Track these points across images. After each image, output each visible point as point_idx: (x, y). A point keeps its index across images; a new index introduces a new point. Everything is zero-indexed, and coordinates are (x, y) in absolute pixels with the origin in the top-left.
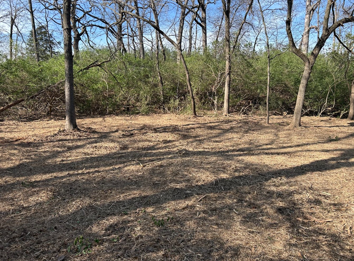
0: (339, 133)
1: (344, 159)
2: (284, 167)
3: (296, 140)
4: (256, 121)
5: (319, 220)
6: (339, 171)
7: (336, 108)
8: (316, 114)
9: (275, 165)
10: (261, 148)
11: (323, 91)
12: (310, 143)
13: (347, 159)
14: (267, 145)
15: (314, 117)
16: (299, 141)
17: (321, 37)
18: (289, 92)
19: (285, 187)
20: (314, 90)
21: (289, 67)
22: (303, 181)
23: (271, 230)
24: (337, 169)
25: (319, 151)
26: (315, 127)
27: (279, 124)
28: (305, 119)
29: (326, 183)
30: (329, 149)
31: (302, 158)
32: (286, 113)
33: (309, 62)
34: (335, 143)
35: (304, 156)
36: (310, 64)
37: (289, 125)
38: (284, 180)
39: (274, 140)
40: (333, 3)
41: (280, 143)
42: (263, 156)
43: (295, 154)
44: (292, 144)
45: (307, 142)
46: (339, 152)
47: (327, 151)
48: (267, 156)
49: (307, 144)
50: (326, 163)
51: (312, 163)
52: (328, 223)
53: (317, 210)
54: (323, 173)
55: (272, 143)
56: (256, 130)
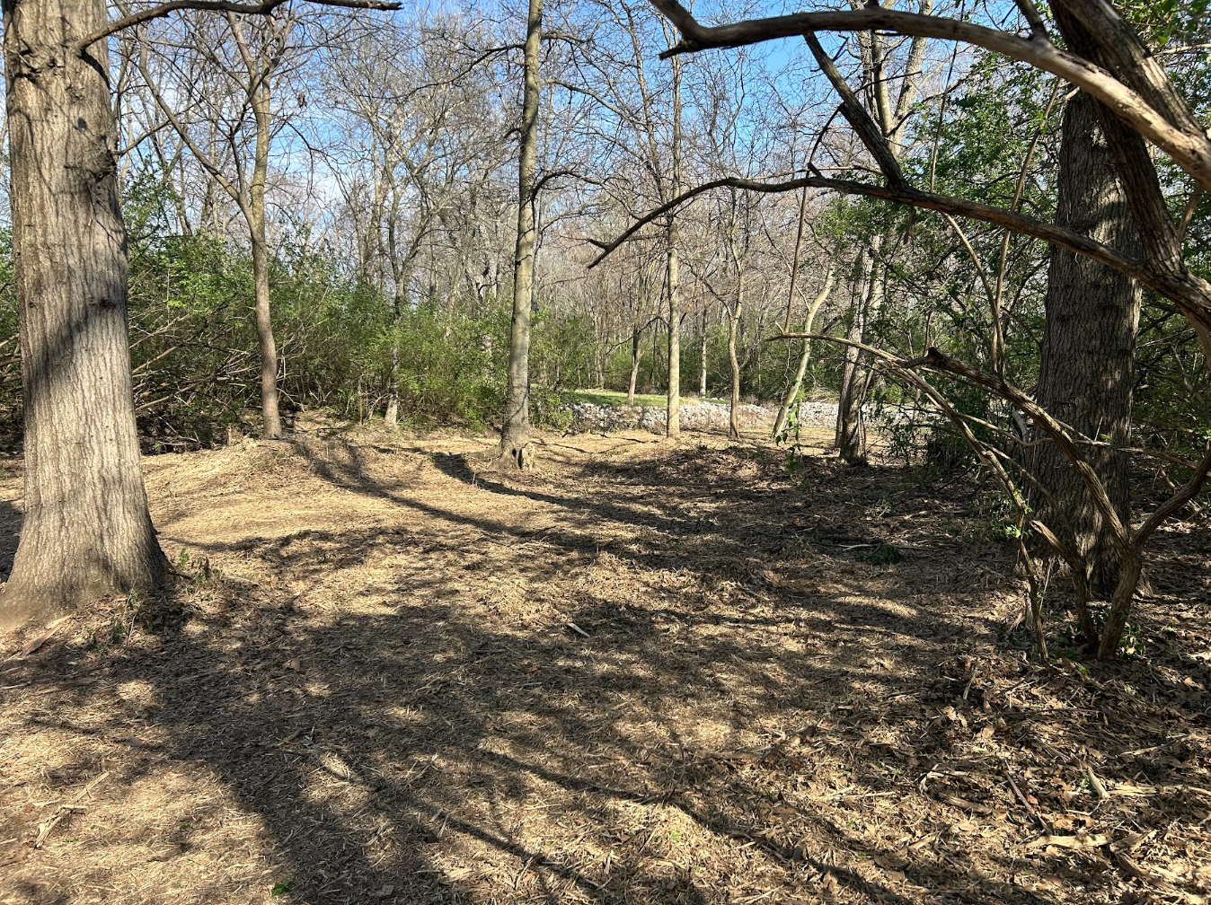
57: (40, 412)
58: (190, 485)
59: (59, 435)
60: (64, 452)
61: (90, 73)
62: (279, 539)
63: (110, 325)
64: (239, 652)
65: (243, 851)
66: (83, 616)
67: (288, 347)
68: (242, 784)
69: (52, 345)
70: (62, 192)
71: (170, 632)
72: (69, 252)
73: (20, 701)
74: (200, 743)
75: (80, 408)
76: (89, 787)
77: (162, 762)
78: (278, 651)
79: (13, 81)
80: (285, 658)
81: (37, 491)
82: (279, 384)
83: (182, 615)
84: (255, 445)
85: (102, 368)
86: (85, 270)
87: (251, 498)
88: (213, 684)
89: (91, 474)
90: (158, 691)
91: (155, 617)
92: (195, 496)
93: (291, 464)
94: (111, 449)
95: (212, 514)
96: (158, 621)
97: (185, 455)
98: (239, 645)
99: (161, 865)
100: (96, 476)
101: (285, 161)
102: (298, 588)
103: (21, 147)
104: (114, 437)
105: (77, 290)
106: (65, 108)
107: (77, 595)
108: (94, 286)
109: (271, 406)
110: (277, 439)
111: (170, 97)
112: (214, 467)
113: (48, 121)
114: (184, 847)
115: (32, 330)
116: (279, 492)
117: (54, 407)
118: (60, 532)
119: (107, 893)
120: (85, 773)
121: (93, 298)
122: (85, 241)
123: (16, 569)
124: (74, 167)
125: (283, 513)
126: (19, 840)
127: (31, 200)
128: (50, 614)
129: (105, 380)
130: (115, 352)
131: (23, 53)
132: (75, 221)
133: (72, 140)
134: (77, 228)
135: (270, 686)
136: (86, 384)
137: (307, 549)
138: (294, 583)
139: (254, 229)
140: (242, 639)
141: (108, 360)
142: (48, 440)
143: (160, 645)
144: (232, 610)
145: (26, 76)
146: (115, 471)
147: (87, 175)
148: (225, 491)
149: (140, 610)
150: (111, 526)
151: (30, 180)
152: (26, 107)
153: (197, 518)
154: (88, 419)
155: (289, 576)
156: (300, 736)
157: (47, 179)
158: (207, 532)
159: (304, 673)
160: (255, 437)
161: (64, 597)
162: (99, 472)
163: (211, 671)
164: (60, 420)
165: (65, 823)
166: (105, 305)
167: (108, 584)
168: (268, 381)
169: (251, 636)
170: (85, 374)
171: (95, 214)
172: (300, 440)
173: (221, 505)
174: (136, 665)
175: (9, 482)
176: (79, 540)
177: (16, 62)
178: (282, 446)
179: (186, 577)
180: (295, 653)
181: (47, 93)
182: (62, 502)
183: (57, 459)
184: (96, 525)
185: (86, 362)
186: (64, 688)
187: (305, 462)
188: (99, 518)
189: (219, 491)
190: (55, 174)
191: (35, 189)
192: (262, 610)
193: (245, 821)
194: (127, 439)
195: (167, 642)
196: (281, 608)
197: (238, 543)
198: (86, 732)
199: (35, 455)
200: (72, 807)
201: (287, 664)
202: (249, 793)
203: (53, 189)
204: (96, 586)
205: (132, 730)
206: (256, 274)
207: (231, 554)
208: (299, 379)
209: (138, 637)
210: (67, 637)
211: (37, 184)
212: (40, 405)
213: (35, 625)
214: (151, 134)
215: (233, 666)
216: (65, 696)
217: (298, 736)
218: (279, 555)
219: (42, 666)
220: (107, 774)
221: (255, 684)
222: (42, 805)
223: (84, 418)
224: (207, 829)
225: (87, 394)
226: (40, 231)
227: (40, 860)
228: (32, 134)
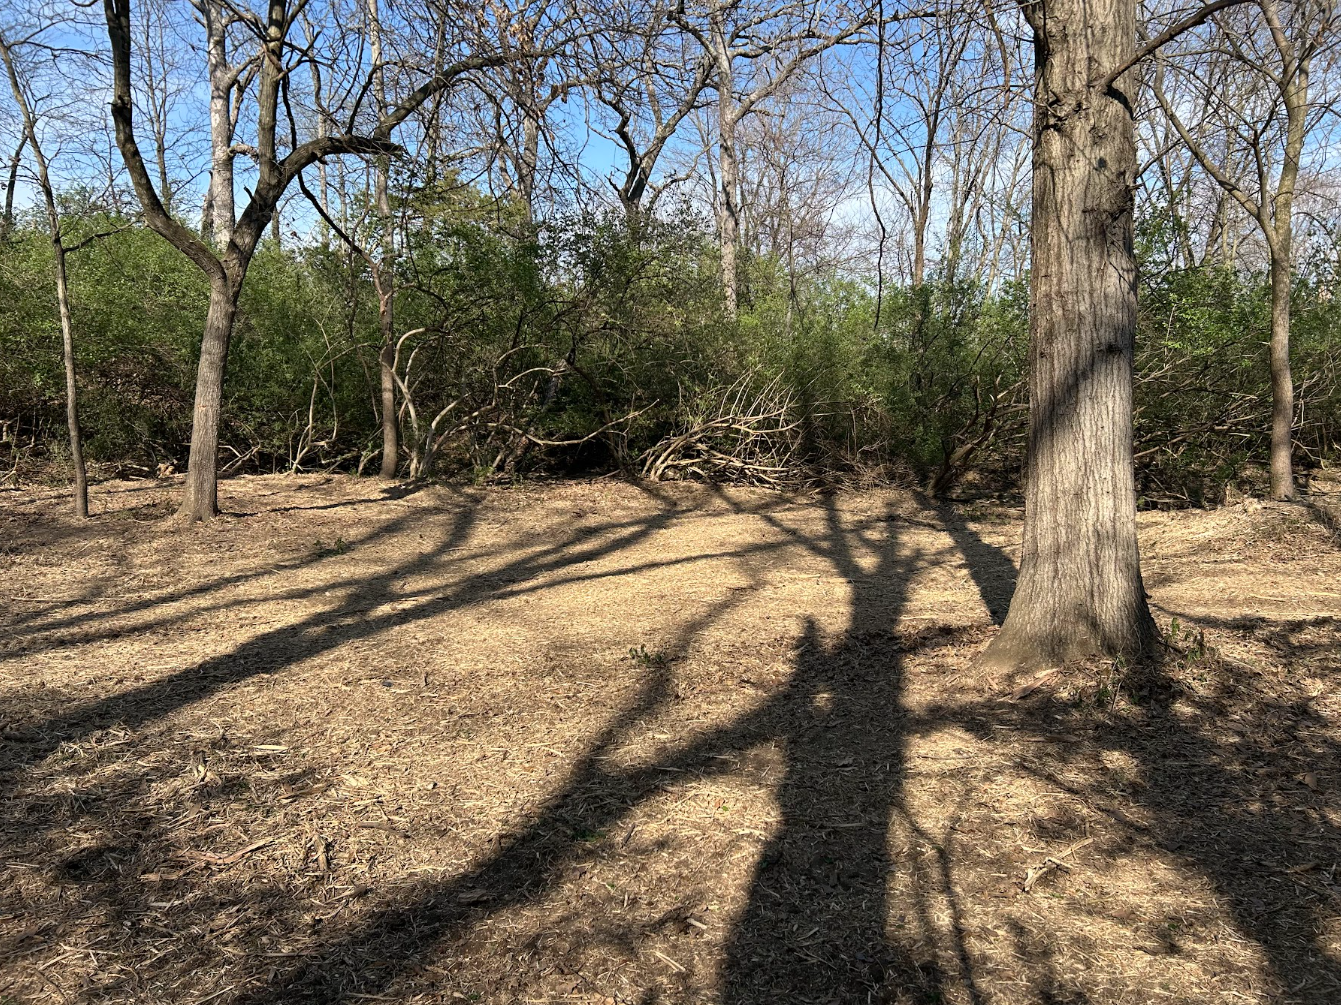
0: (350, 526)
1: (353, 613)
2: (128, 683)
3: (197, 566)
4: (31, 509)
5: (225, 854)
6: (332, 657)
7: (345, 442)
8: (282, 465)
9: (90, 683)
10: (39, 622)
11: (300, 382)
12: (250, 573)
13: (363, 612)
14: (70, 604)
15: (276, 475)
16: (209, 570)
17: (257, 191)
18: (177, 386)
19: (115, 766)
20: (268, 378)
21: (167, 289)
22: (197, 722)
23: (21, 964)
24: (325, 652)
25: (276, 598)
26: (274, 510)
27: (135, 513)
28: (243, 486)
29: (280, 712)
30: (310, 586)
31: (213, 635)
32: (171, 469)
33: (224, 277)
34: (334, 562)
35: (217, 627)
36: (230, 284)
37: (174, 511)
38: (120, 735)
39: (108, 579)
40: (281, 75)
41: (129, 591)
42: (40, 657)
43: (186, 626)
44: (180, 586)
45: (238, 571)
46: (341, 593)
47: (304, 594)
48: (61, 653)
49: (238, 579)
50: (291, 639)
51: (244, 647)
52: (258, 856)
53: (228, 818)
54: (276, 676)
55: (95, 592)
56: (30, 548)
57: (1043, 461)
58: (1178, 547)
59: (1059, 485)
60: (1063, 502)
61: (1116, 107)
62: (1289, 623)
63: (1115, 372)
64: (1237, 748)
65: (1241, 979)
66: (1068, 672)
67: (1309, 389)
68: (1241, 902)
69: (1059, 394)
70: (1078, 238)
71: (1157, 707)
72: (1081, 298)
73: (1010, 743)
74: (1190, 840)
75: (1080, 459)
76: (1075, 847)
77: (1148, 847)
78: (1287, 758)
79: (1040, 135)
80: (1297, 768)
81: (1034, 538)
82: (1294, 434)
83: (1173, 691)
84: (1259, 507)
85: (1104, 417)
86: (1095, 315)
87: (1251, 569)
88: (1205, 777)
89: (1086, 528)
90: (1143, 768)
91: (1141, 688)
92: (1184, 560)
93: (1306, 533)
94: (1107, 503)
95: (1204, 583)
96: (1145, 693)
97: (1173, 513)
98: (1236, 739)
99: (1148, 958)
100: (1091, 529)
101: (1319, 158)
102: (1316, 687)
103: (1043, 199)
104: (1111, 489)
105: (1086, 336)
106: (1087, 152)
107: (1065, 649)
108: (1102, 331)
109: (1282, 461)
110: (1289, 501)
111: (1185, 112)
112: (1207, 530)
113: (1070, 168)
114: (1173, 950)
115: (1042, 381)
116: (1290, 566)
117: (1056, 456)
118: (1053, 582)
119: (1092, 964)
120: (1069, 832)
121: (1100, 343)
122: (1097, 285)
123: (1011, 614)
124: (1093, 210)
125: (1293, 592)
126: (1009, 877)
127: (1049, 250)
128: (1039, 663)
129: (1106, 430)
130: (1118, 399)
131: (1051, 105)
132: (1089, 266)
133: (1092, 182)
134: (1090, 273)
135: (1277, 798)
136: (1087, 434)
137: (1325, 640)
138: (1309, 681)
139: (1276, 248)
140: (1241, 734)
141: (1110, 409)
142: (1048, 489)
143: (1145, 719)
144: (1229, 697)
145: (1052, 126)
146: (1109, 525)
147: (1104, 216)
148: (1220, 558)
149: (1127, 676)
150: (1102, 583)
151: (1050, 230)
152: (1051, 158)
153: (1186, 585)
154: (1086, 470)
155: (1302, 671)
156: (1317, 869)
157: (1065, 226)
158: (1198, 602)
159: (1322, 794)
160: (1259, 497)
161: (1053, 649)
162: (1094, 525)
163: (1203, 761)
164: (1061, 469)
165: (1052, 876)
166: (1112, 350)
167: (1094, 643)
168: (1280, 430)
169: (1252, 732)
170: (1088, 425)
171: (1109, 255)
172: (1320, 504)
173: (1215, 574)
174: (1118, 734)
175: (998, 529)
176: (1072, 592)
177: (1045, 115)
178: (1295, 511)
179: (1176, 650)
180: (1311, 767)
181: (1071, 140)
182: (1057, 553)
183: (1054, 509)
184: (1087, 580)
185: (1089, 411)
186: (1051, 741)
187: (1325, 531)
188: (1091, 573)
189: (1213, 557)
190: (1072, 220)
191: (1053, 239)
192: (1267, 705)
193: (1245, 947)
194: (1123, 492)
195: (1153, 717)
196: (1292, 707)
197: (1235, 620)
198: (1070, 790)
199: (1036, 504)
200: (1058, 862)
201: (1299, 777)
202: (1250, 915)
203: (1070, 236)
204: (1083, 644)
205: (1116, 802)
206: (1274, 301)
207: (1225, 633)
208: (1320, 428)
209: (1122, 705)
210: (1054, 690)
211: (1055, 234)
212: (1043, 454)
213: (1025, 672)
214: (1159, 159)
215: (1230, 764)
216: (1051, 749)
217: (1313, 869)
218: (1286, 641)
219: (1030, 713)
220: (1091, 840)
221: (1257, 791)
222: (1030, 850)
223: (1083, 468)
224: (1200, 939)
225: (1087, 444)
226: (1055, 280)
227: (1028, 904)
228: (1054, 184)
